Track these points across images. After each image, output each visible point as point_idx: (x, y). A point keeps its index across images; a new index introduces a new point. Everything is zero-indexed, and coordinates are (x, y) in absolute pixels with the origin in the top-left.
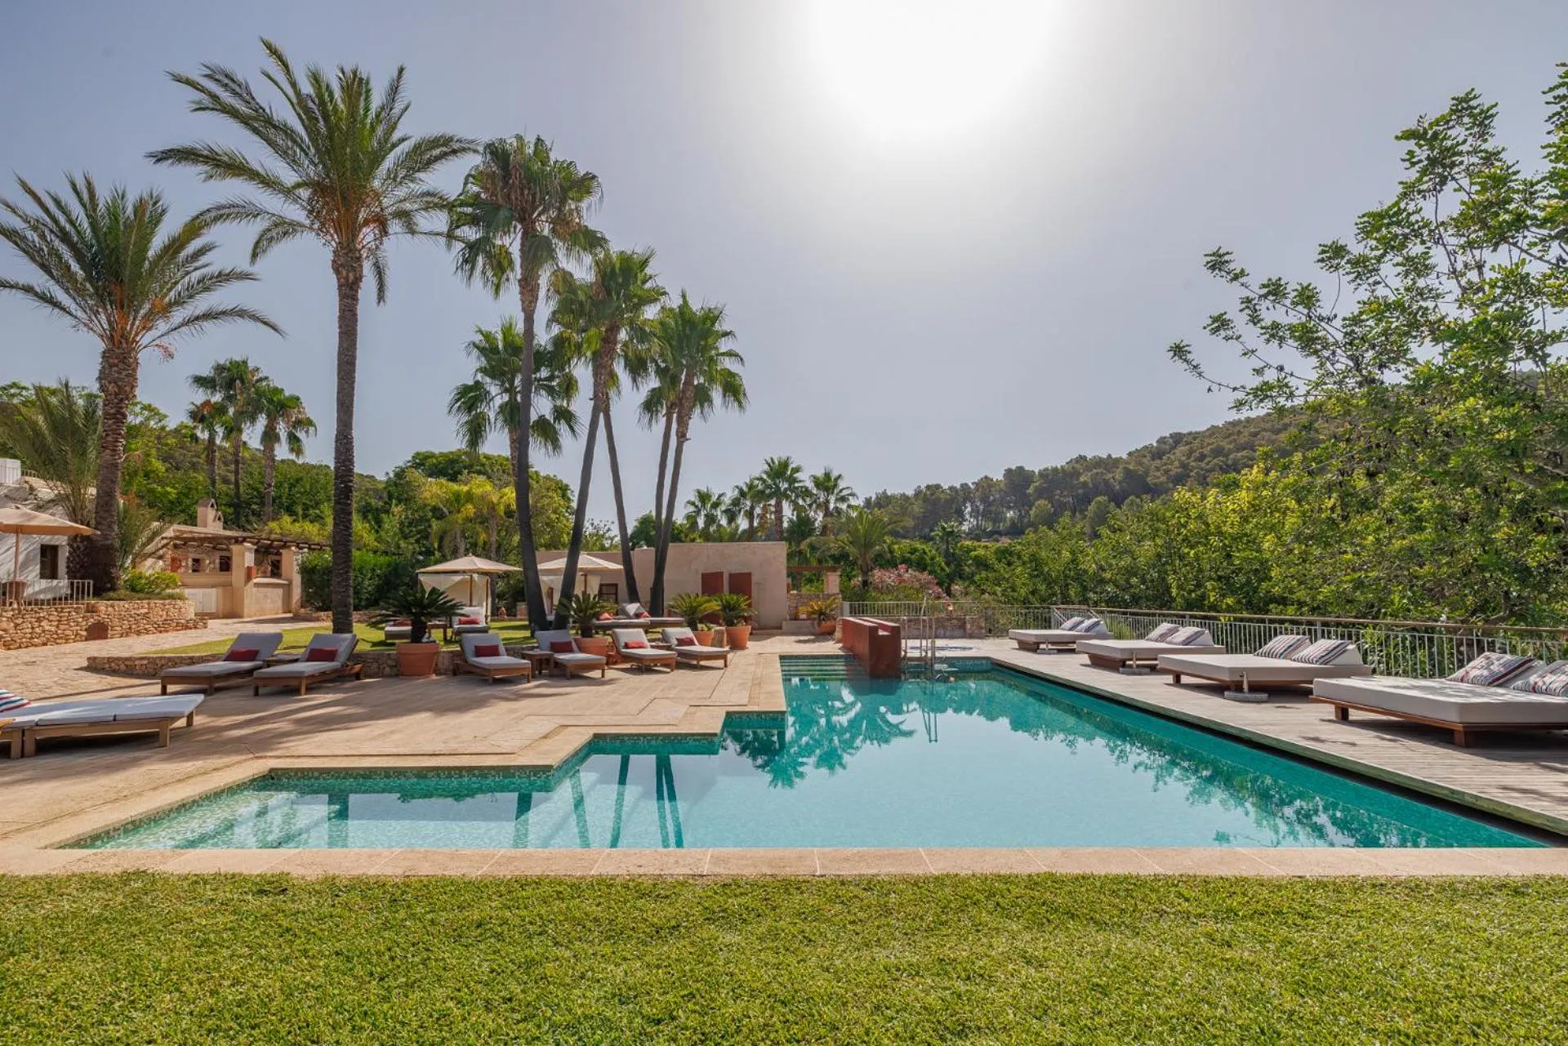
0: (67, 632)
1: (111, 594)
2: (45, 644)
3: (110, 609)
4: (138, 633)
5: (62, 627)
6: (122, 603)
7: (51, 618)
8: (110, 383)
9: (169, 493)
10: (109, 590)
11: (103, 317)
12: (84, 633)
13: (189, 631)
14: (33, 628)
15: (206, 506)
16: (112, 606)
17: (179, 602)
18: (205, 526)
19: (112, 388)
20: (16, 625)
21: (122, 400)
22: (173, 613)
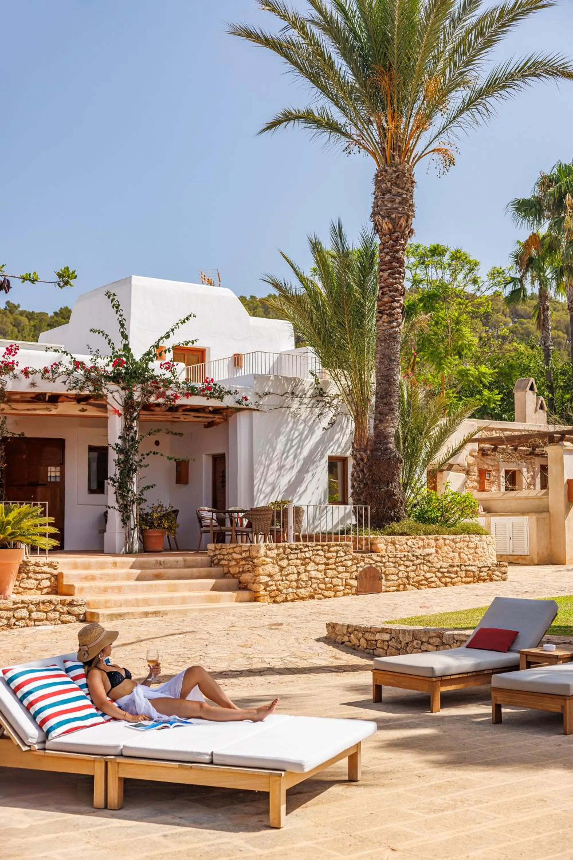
0: (336, 581)
1: (395, 526)
2: (312, 597)
3: (391, 548)
4: (418, 585)
5: (330, 573)
6: (403, 539)
7: (318, 559)
8: (383, 218)
9: (484, 375)
10: (392, 519)
11: (374, 129)
12: (354, 583)
13: (481, 584)
14: (299, 573)
15: (524, 389)
16: (394, 543)
17: (475, 538)
18: (524, 420)
19: (386, 225)
20: (282, 568)
21: (397, 240)
22: (468, 555)
